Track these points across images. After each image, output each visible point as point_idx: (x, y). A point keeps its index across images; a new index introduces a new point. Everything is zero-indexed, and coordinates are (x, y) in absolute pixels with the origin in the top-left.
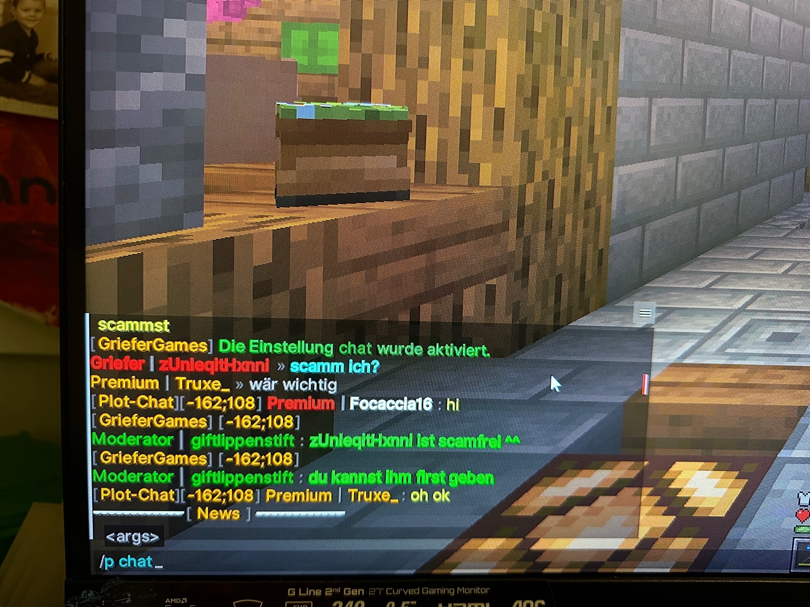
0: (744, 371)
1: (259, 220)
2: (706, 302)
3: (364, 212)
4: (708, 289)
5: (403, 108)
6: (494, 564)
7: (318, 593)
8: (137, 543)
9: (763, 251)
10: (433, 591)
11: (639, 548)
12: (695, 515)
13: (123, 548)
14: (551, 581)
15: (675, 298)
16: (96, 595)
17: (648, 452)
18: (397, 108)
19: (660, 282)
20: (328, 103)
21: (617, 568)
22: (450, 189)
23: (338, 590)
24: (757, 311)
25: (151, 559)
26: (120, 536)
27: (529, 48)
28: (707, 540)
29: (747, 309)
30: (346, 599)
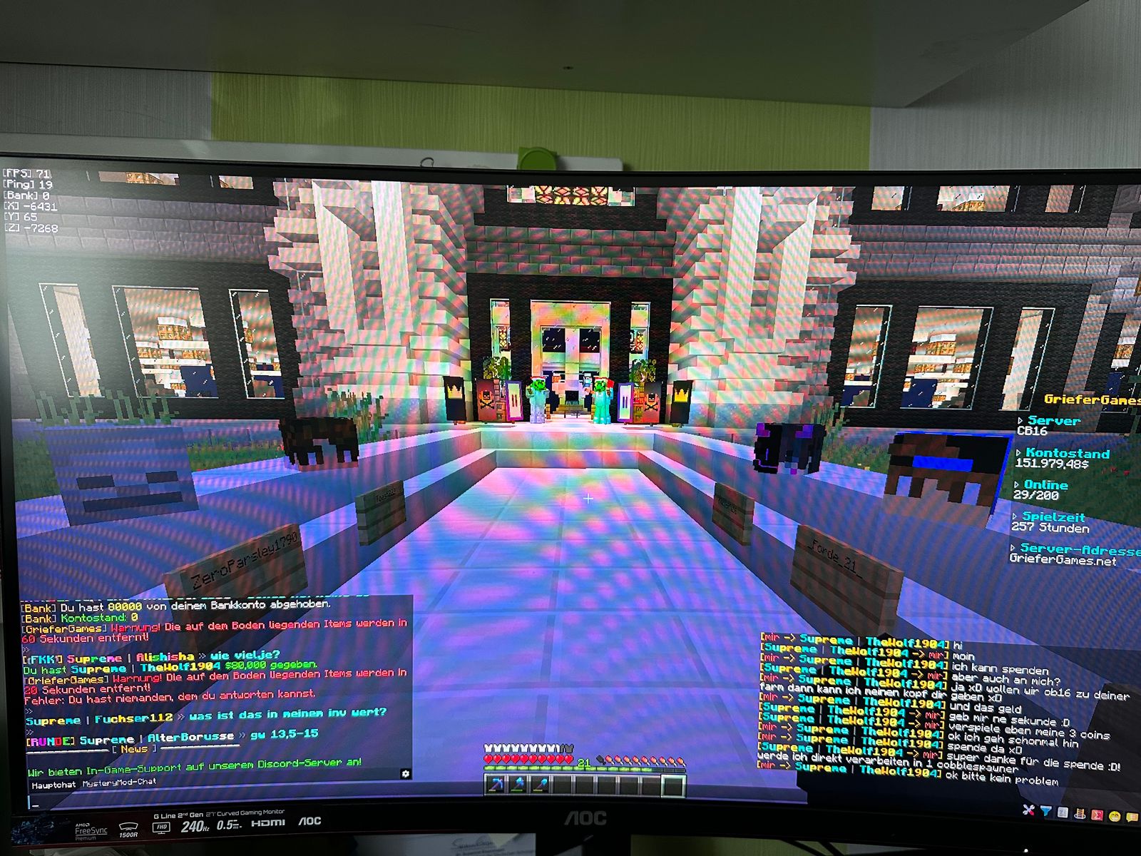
30: (191, 820)
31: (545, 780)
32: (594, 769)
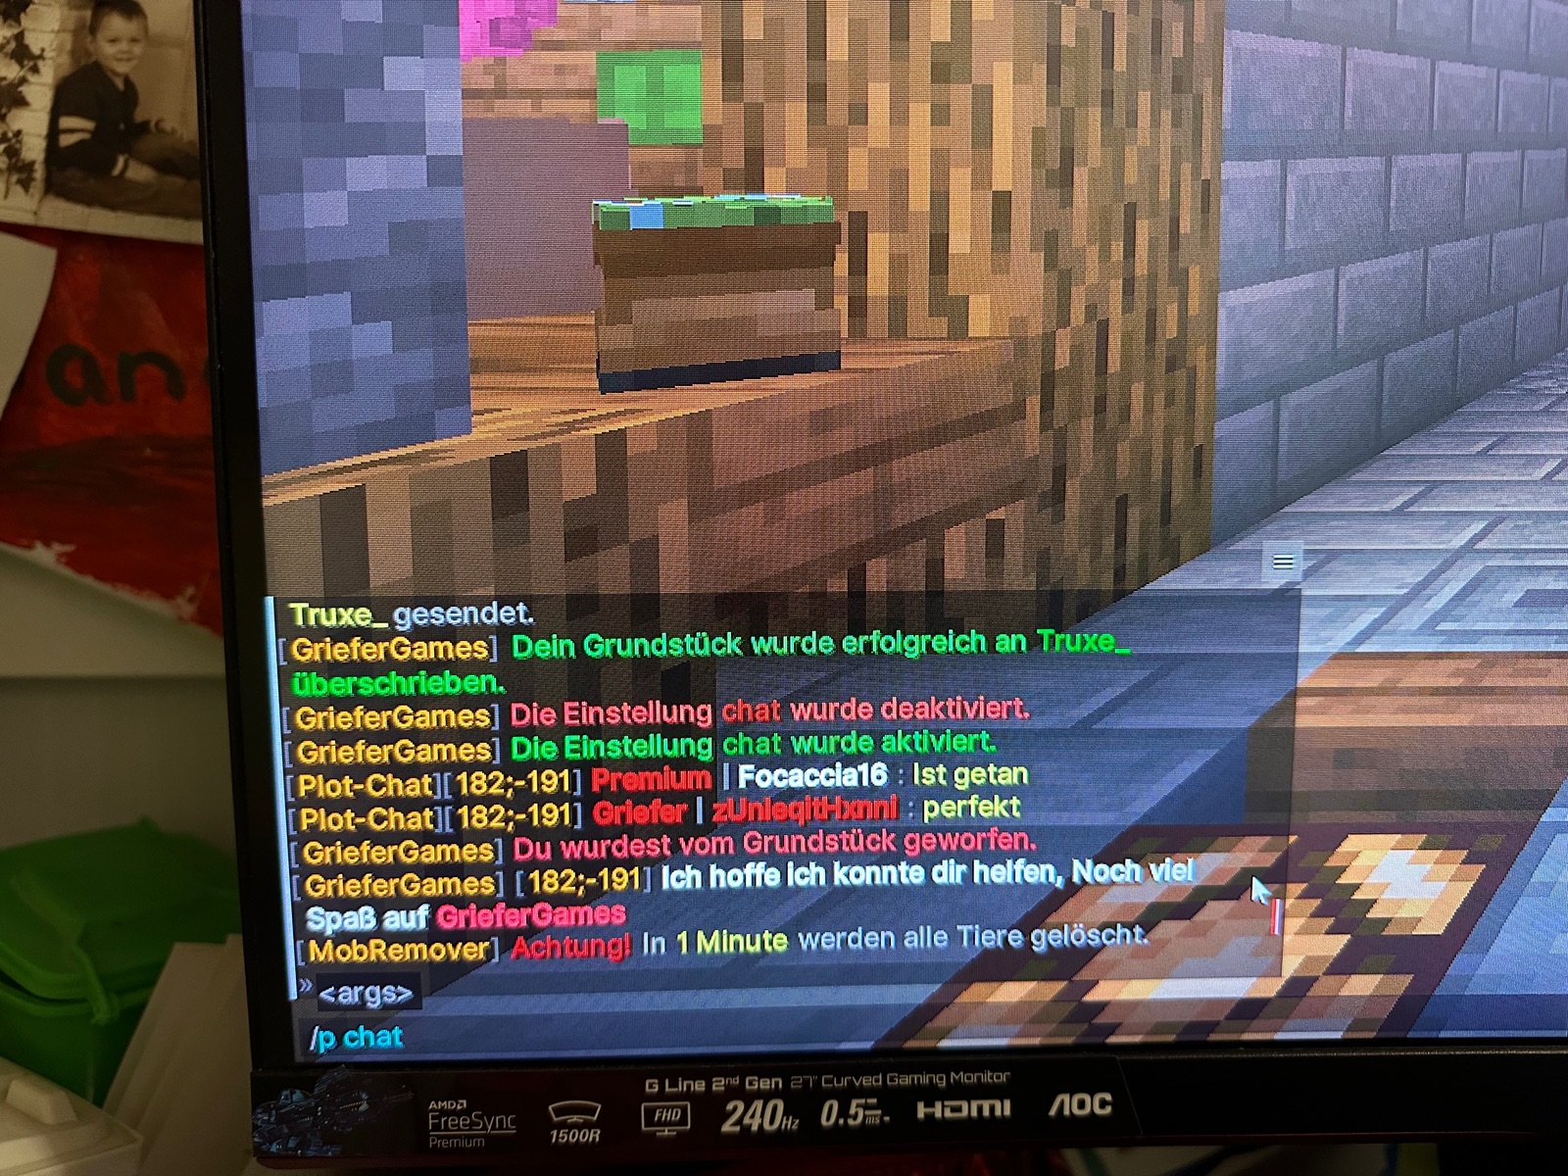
0: (1473, 664)
1: (570, 418)
2: (1397, 537)
3: (760, 395)
4: (1400, 512)
5: (824, 199)
6: (1017, 1028)
7: (699, 1086)
8: (374, 1004)
9: (1504, 439)
10: (906, 1080)
11: (1282, 995)
12: (1389, 931)
13: (349, 1015)
14: (1122, 1058)
15: (1338, 532)
16: (306, 1097)
17: (1296, 818)
18: (812, 201)
19: (1313, 503)
20: (686, 198)
21: (1243, 1032)
22: (917, 346)
23: (736, 1081)
24: (1498, 551)
25: (401, 1032)
26: (344, 991)
27: (1054, 78)
28: (1411, 977)
29: (1477, 547)
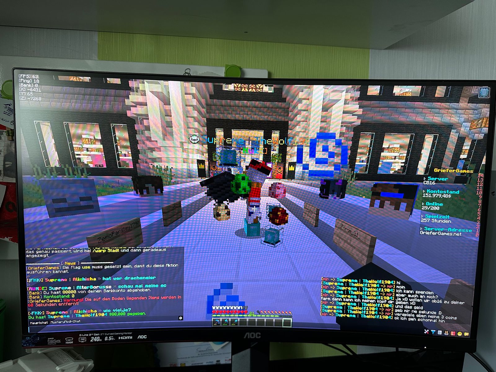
7: (87, 335)
10: (117, 334)
16: (30, 338)
23: (92, 334)
30: (94, 336)
31: (236, 320)
32: (256, 316)
